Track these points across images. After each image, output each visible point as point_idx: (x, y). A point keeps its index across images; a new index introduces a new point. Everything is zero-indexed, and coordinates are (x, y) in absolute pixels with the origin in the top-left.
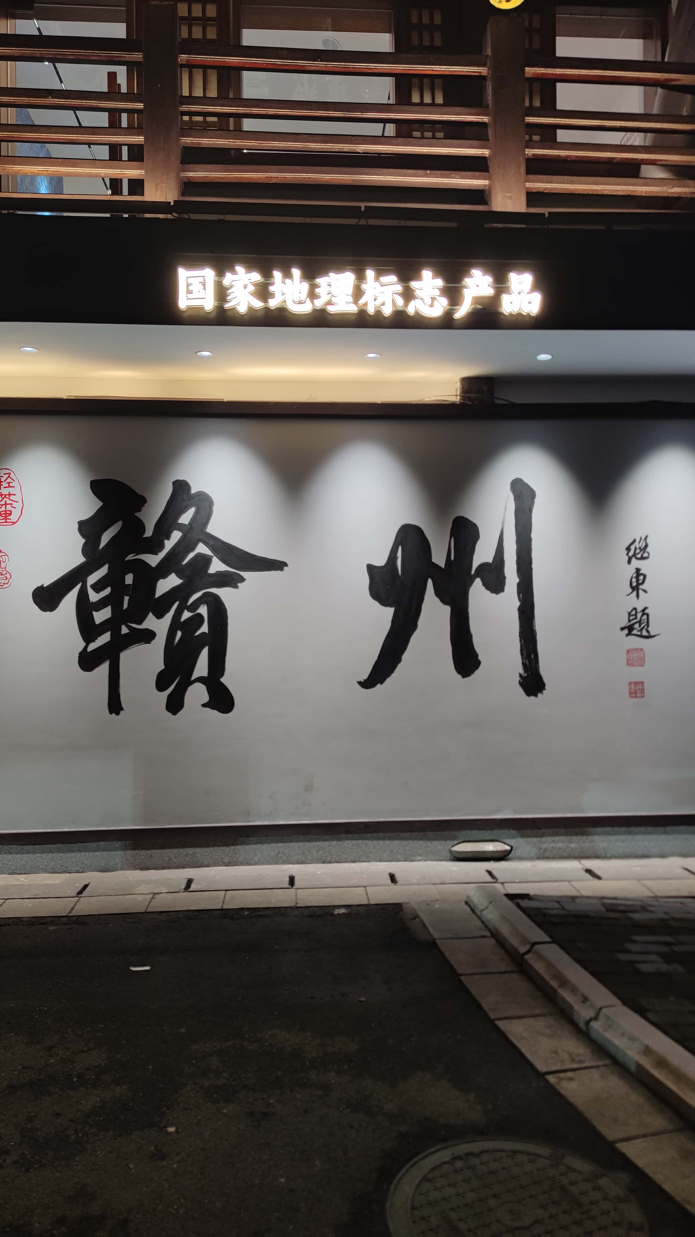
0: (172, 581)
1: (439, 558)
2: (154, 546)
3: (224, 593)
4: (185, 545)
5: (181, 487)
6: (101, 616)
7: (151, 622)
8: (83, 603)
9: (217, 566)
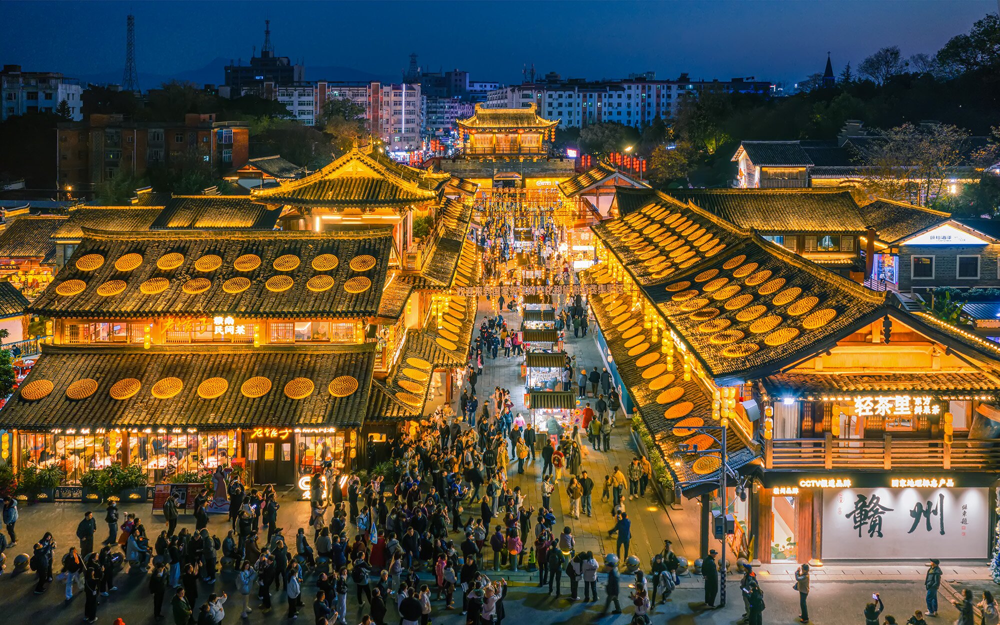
0: (872, 513)
1: (924, 509)
2: (868, 506)
3: (881, 515)
4: (874, 506)
5: (874, 496)
6: (858, 519)
7: (867, 520)
8: (855, 517)
9: (880, 510)
